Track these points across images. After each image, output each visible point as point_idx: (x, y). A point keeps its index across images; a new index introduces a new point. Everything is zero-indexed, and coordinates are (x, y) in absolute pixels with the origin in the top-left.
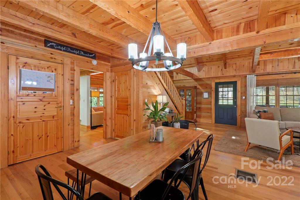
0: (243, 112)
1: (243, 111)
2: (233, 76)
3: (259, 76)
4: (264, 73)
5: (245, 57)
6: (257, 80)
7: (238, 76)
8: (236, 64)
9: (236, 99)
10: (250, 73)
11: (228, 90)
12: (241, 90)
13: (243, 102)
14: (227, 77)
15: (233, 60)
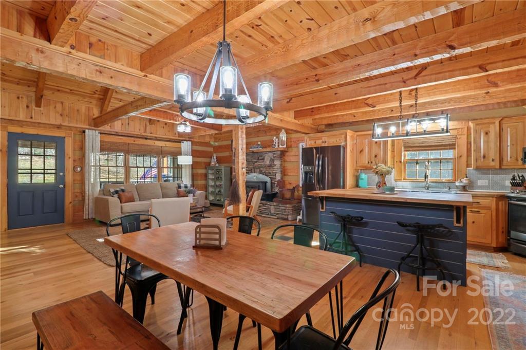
0: (76, 196)
1: (78, 194)
2: (56, 125)
3: (104, 135)
4: (111, 131)
5: (84, 96)
6: (101, 141)
7: (67, 128)
8: (62, 103)
9: (64, 173)
10: (91, 127)
11: (44, 153)
12: (74, 155)
13: (78, 178)
14: (40, 125)
15: (57, 93)
